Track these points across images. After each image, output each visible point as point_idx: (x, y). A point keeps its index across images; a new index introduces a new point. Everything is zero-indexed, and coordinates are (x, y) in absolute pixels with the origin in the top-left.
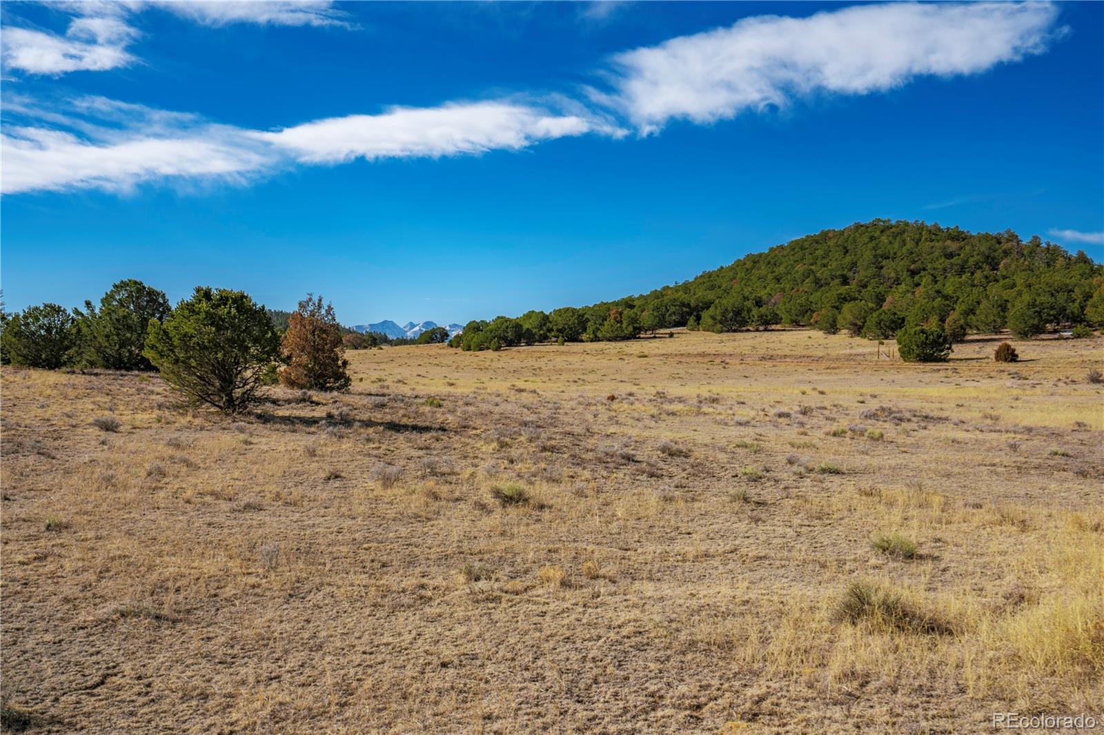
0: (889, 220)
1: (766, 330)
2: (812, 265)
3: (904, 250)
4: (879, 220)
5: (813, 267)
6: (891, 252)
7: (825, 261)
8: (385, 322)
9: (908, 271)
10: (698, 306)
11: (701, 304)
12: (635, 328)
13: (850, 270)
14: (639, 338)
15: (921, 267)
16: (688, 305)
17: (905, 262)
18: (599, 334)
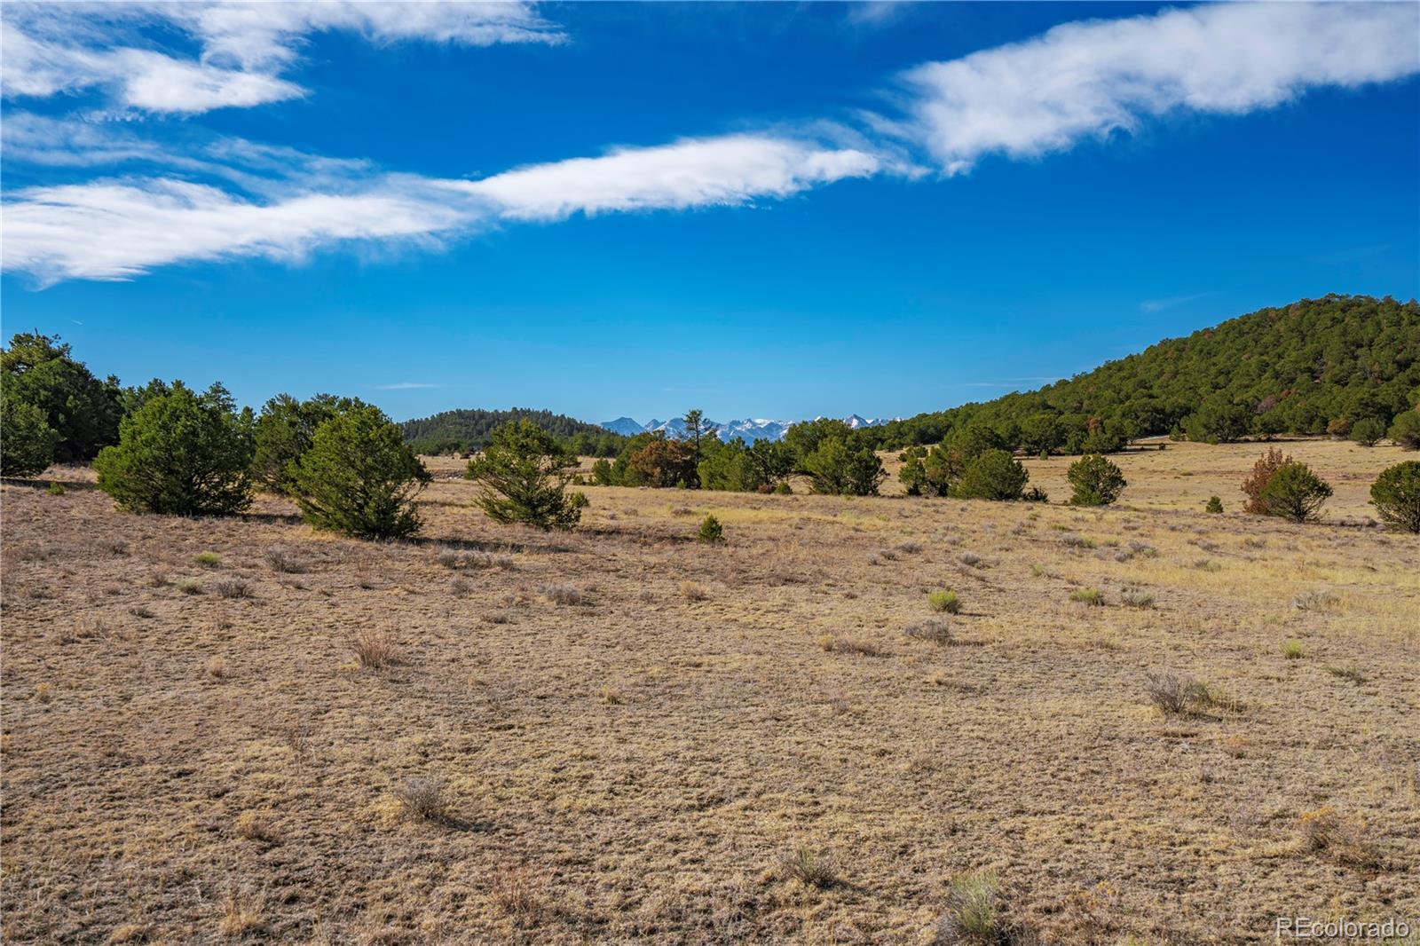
0: (1348, 296)
1: (1269, 440)
2: (1262, 354)
3: (1382, 335)
4: (1333, 295)
5: (1265, 358)
6: (1365, 338)
7: (1279, 350)
8: (622, 419)
9: (1394, 363)
10: (1173, 412)
11: (1178, 410)
12: (1121, 440)
13: (1315, 360)
14: (1126, 450)
15: (1410, 357)
16: (1162, 411)
17: (1387, 352)
18: (1083, 446)
